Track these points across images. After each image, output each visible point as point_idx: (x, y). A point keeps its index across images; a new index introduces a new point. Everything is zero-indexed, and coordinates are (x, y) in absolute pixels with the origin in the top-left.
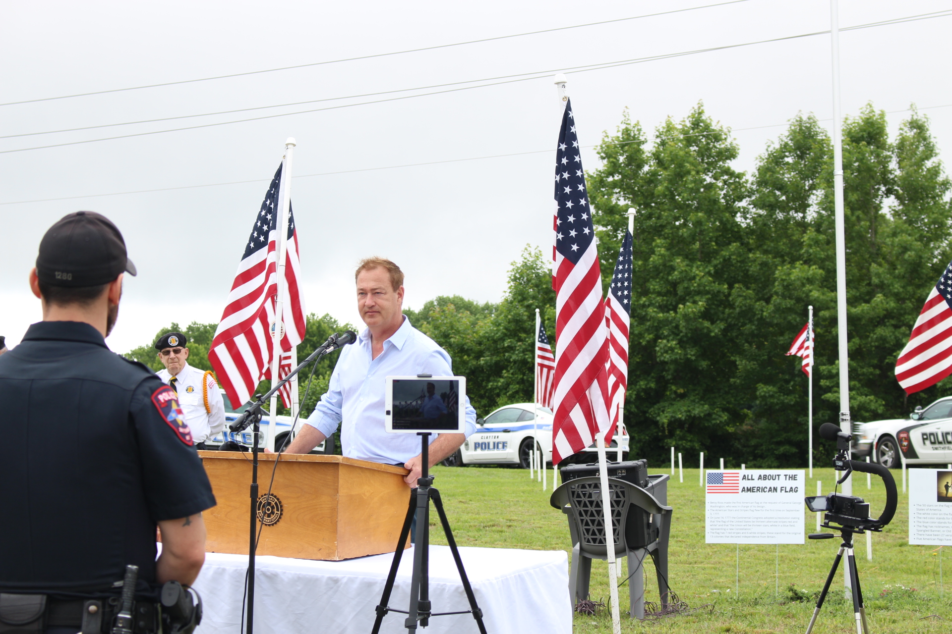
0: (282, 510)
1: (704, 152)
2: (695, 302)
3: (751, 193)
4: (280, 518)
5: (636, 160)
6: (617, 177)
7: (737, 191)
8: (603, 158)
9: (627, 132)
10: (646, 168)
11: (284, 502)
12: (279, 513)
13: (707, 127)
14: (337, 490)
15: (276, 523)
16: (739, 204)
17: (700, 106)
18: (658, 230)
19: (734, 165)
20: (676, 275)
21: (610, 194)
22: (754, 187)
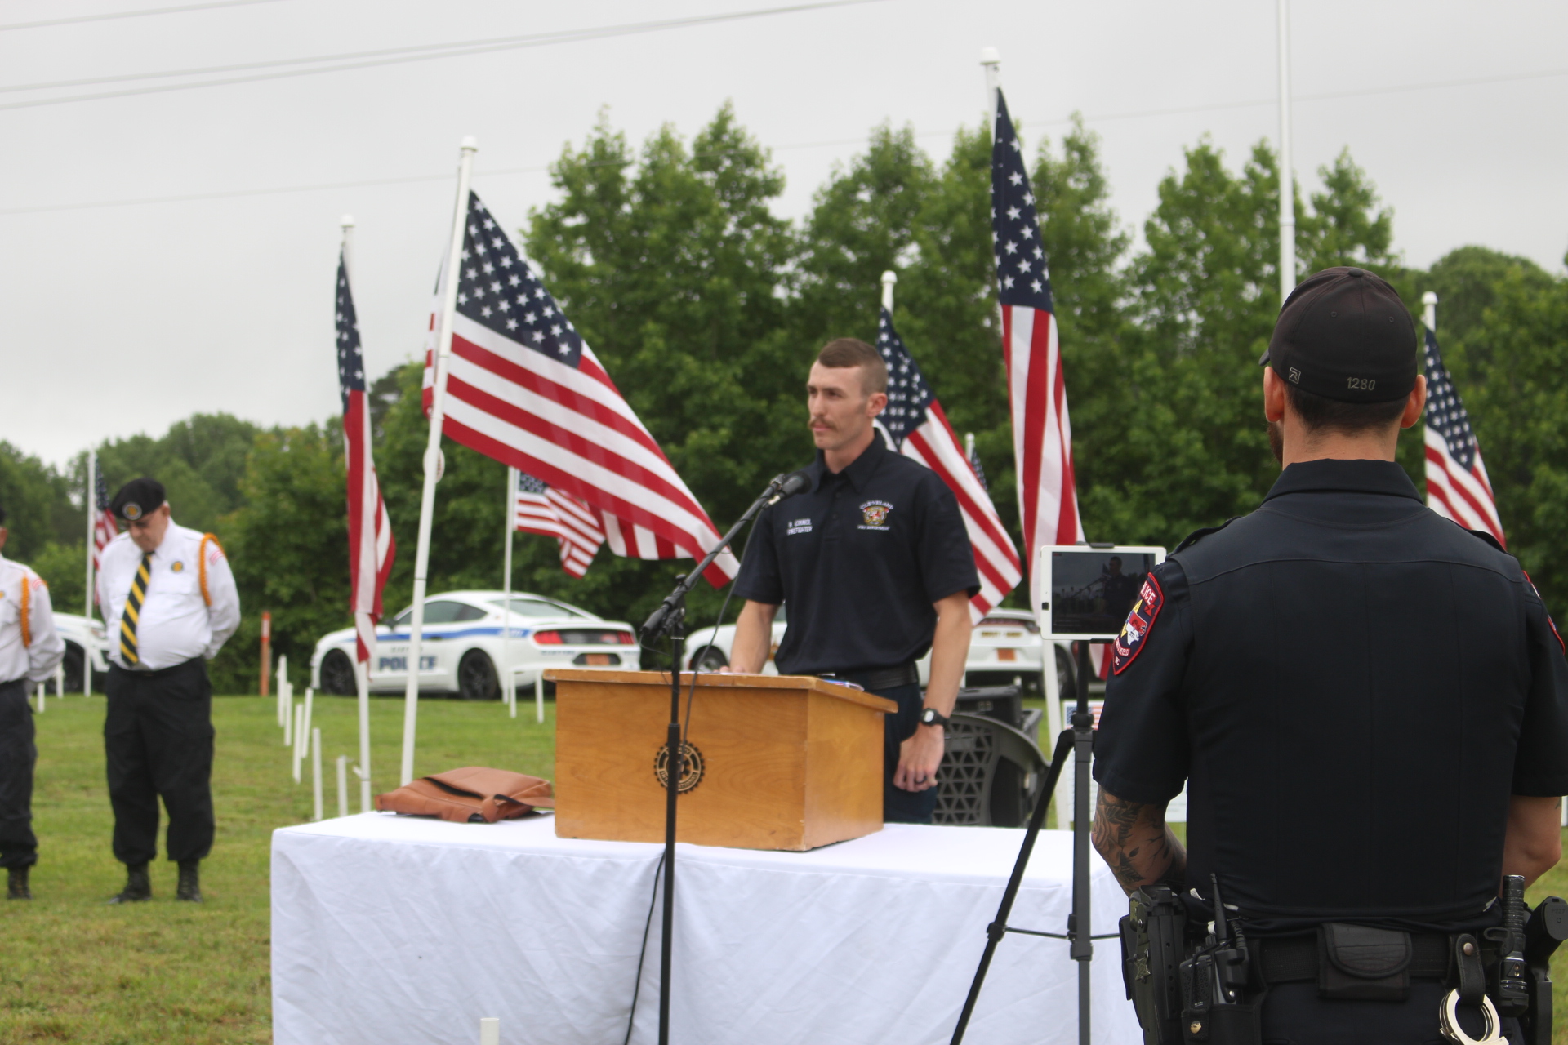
0: (703, 768)
1: (726, 182)
2: (714, 428)
3: (801, 248)
4: (700, 780)
5: (610, 191)
6: (579, 220)
7: (779, 248)
8: (558, 185)
9: (600, 146)
10: (627, 208)
11: (706, 754)
12: (698, 772)
13: (737, 141)
14: (804, 735)
15: (691, 789)
16: (780, 270)
17: (728, 105)
18: (648, 309)
19: (776, 207)
20: (681, 381)
21: (570, 247)
22: (806, 239)
